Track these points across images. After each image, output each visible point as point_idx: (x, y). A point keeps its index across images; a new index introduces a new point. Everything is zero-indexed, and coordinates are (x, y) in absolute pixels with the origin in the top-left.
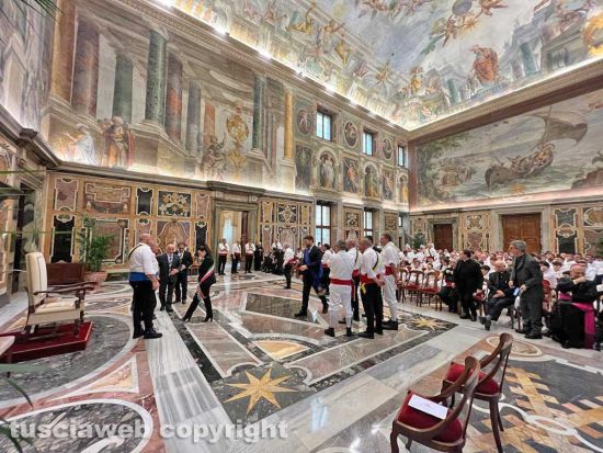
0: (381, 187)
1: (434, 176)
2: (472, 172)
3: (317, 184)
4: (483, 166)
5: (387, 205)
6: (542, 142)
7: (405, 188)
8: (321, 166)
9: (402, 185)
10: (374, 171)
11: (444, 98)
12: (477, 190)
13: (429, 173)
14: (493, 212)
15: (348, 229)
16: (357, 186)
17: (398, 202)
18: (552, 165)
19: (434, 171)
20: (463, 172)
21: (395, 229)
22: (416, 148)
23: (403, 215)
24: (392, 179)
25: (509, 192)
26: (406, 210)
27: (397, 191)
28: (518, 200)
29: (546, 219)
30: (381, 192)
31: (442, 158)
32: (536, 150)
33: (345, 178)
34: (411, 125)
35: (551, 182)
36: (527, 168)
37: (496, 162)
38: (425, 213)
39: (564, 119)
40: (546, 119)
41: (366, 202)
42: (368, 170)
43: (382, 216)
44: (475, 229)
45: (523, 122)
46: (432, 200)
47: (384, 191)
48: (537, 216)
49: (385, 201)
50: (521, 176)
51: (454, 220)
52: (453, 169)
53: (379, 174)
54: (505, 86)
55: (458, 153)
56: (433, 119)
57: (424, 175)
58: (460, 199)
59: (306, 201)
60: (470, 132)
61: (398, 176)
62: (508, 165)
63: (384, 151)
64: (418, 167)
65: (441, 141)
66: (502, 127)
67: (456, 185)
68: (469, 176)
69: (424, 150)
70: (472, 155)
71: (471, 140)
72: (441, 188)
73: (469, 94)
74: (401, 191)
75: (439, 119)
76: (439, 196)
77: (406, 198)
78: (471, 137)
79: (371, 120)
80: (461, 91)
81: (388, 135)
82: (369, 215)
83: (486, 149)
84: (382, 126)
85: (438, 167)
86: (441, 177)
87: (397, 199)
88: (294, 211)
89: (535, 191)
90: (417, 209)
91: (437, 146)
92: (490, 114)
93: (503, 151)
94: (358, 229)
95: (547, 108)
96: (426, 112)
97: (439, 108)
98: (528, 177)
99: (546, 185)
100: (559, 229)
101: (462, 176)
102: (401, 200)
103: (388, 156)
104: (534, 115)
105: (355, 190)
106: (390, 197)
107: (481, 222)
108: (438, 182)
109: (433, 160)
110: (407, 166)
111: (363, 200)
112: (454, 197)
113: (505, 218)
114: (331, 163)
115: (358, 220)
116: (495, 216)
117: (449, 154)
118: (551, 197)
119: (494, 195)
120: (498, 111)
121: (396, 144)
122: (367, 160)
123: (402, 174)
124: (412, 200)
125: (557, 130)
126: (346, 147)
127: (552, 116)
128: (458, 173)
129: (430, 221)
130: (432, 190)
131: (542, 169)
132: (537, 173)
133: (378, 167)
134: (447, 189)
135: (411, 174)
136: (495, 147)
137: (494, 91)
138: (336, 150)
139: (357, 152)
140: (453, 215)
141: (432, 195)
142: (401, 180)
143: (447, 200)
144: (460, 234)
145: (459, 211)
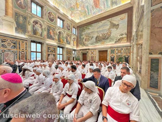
0: (65, 40)
1: (83, 38)
2: (93, 37)
3: (31, 33)
4: (95, 36)
5: (68, 46)
6: (109, 29)
7: (75, 41)
8: (34, 26)
9: (74, 41)
10: (62, 34)
11: (86, 12)
12: (93, 43)
13: (82, 37)
14: (97, 50)
15: (49, 53)
16: (54, 38)
17: (72, 46)
18: (111, 36)
19: (83, 37)
20: (90, 37)
21: (71, 54)
22: (79, 29)
23: (75, 50)
24: (70, 38)
25: (101, 44)
26: (75, 49)
27: (72, 42)
28: (103, 46)
29: (109, 52)
30: (65, 41)
31: (85, 32)
32: (108, 31)
33: (48, 34)
34: (77, 21)
35: (110, 41)
36: (105, 37)
37: (98, 35)
38: (81, 50)
39: (114, 22)
40: (110, 22)
41: (58, 44)
42: (60, 32)
43: (65, 50)
44: (92, 55)
45: (105, 23)
46: (83, 46)
47: (67, 41)
48: (107, 51)
49: (67, 45)
50: (104, 39)
51: (88, 52)
52: (88, 36)
53: (65, 35)
54: (102, 10)
55: (89, 31)
56: (83, 19)
57: (80, 38)
58: (89, 46)
59: (23, 40)
60: (93, 24)
61: (73, 37)
62: (101, 35)
63: (67, 28)
64: (79, 35)
65: (85, 27)
66: (100, 24)
67: (88, 41)
68: (92, 38)
69: (81, 29)
70: (93, 32)
71: (93, 27)
72: (85, 42)
73: (93, 12)
74: (74, 42)
75: (85, 19)
76: (84, 45)
77: (76, 45)
78: (93, 26)
79: (61, 14)
80: (90, 10)
81: (69, 22)
82: (61, 49)
83: (96, 30)
84: (66, 18)
85: (84, 35)
86: (85, 38)
87: (72, 45)
88: (15, 43)
89: (107, 44)
90: (79, 49)
91: (84, 28)
92: (97, 19)
93: (100, 31)
94: (54, 54)
95: (111, 19)
96: (82, 17)
97: (85, 15)
98: (105, 39)
99: (109, 42)
100: (111, 55)
101: (90, 39)
102: (74, 45)
103: (69, 30)
104: (108, 21)
105: (53, 39)
106: (69, 44)
107: (94, 53)
108: (84, 40)
109: (83, 33)
110: (76, 34)
111: (57, 43)
112: (88, 45)
113: (100, 52)
114: (40, 26)
115: (55, 50)
116: (97, 51)
117: (87, 31)
118: (110, 46)
119: (97, 45)
120: (100, 18)
121: (72, 26)
122: (59, 29)
123: (74, 37)
124: (77, 46)
125: (112, 26)
126: (49, 21)
127: (112, 21)
128: (89, 38)
129: (82, 52)
130: (83, 43)
131: (109, 37)
132: (107, 39)
133: (64, 32)
134: (86, 42)
135: (77, 37)
136: (98, 30)
137: (99, 11)
138: (43, 21)
139: (54, 25)
140: (87, 51)
141: (82, 44)
142: (74, 39)
143: (86, 46)
144: (89, 56)
145: (89, 49)
